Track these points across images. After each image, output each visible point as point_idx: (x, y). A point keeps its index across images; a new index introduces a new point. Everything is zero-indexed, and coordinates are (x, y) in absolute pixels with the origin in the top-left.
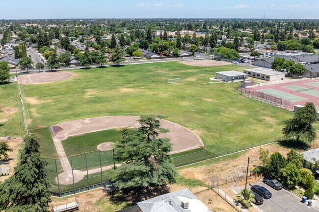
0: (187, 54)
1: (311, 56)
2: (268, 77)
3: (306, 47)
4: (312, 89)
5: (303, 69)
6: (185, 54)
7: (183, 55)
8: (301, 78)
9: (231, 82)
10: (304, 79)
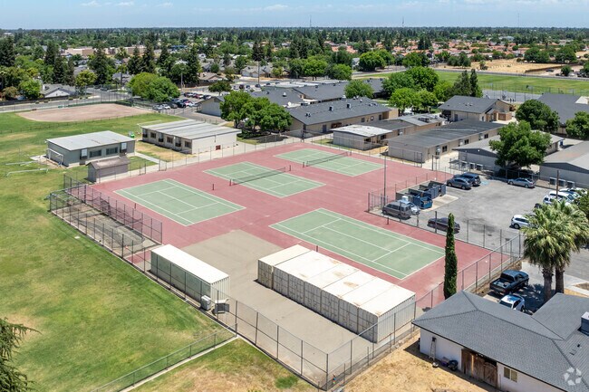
0: (65, 94)
1: (334, 85)
2: (188, 144)
3: (334, 68)
4: (284, 170)
5: (283, 118)
6: (59, 93)
7: (53, 95)
8: (281, 139)
9: (77, 165)
10: (290, 141)
